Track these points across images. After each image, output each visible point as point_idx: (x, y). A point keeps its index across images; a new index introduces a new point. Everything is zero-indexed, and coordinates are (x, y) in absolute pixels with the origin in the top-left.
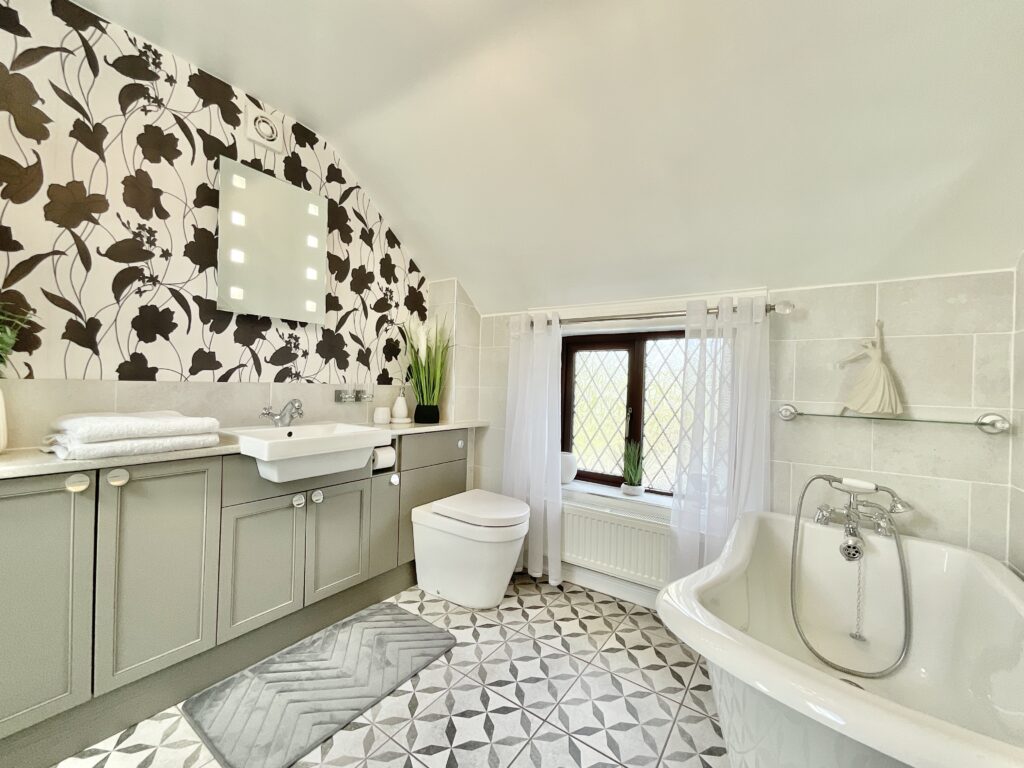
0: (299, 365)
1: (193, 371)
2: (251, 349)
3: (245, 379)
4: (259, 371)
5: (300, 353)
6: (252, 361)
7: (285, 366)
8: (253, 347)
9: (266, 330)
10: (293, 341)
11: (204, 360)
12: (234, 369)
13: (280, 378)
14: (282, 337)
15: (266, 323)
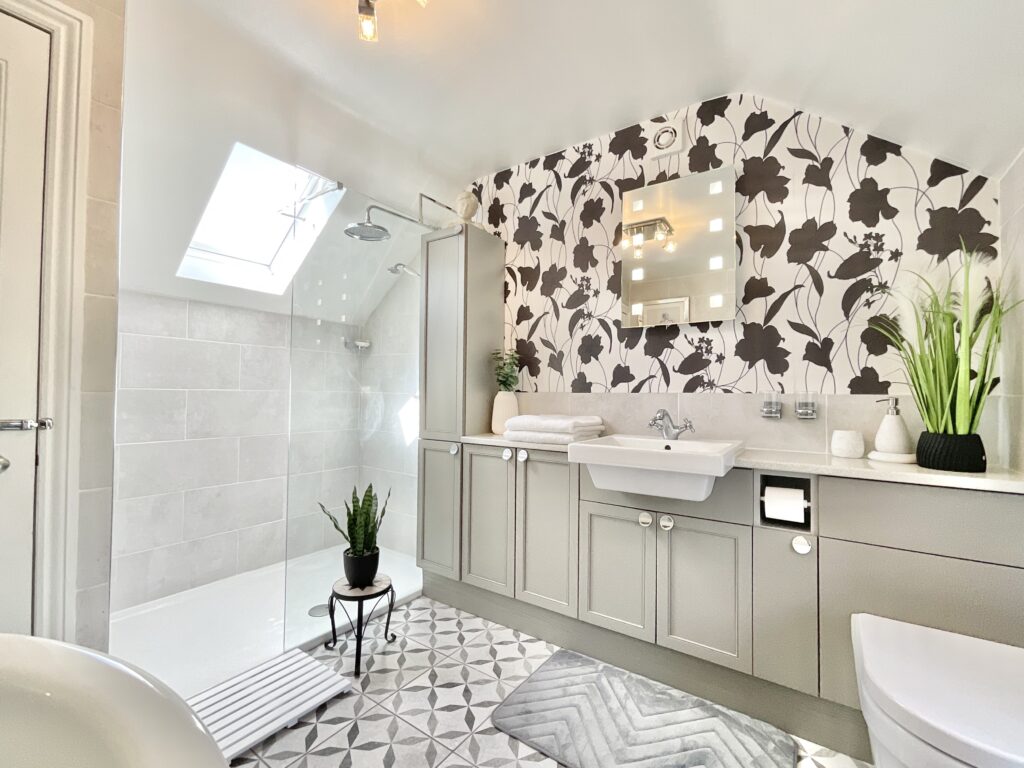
0: (712, 372)
1: (614, 384)
2: (659, 360)
3: (654, 389)
4: (667, 381)
5: (713, 358)
6: (660, 372)
7: (695, 374)
8: (661, 358)
9: (674, 338)
10: (704, 345)
11: (622, 375)
12: (646, 380)
13: (690, 387)
14: (691, 343)
15: (674, 330)
